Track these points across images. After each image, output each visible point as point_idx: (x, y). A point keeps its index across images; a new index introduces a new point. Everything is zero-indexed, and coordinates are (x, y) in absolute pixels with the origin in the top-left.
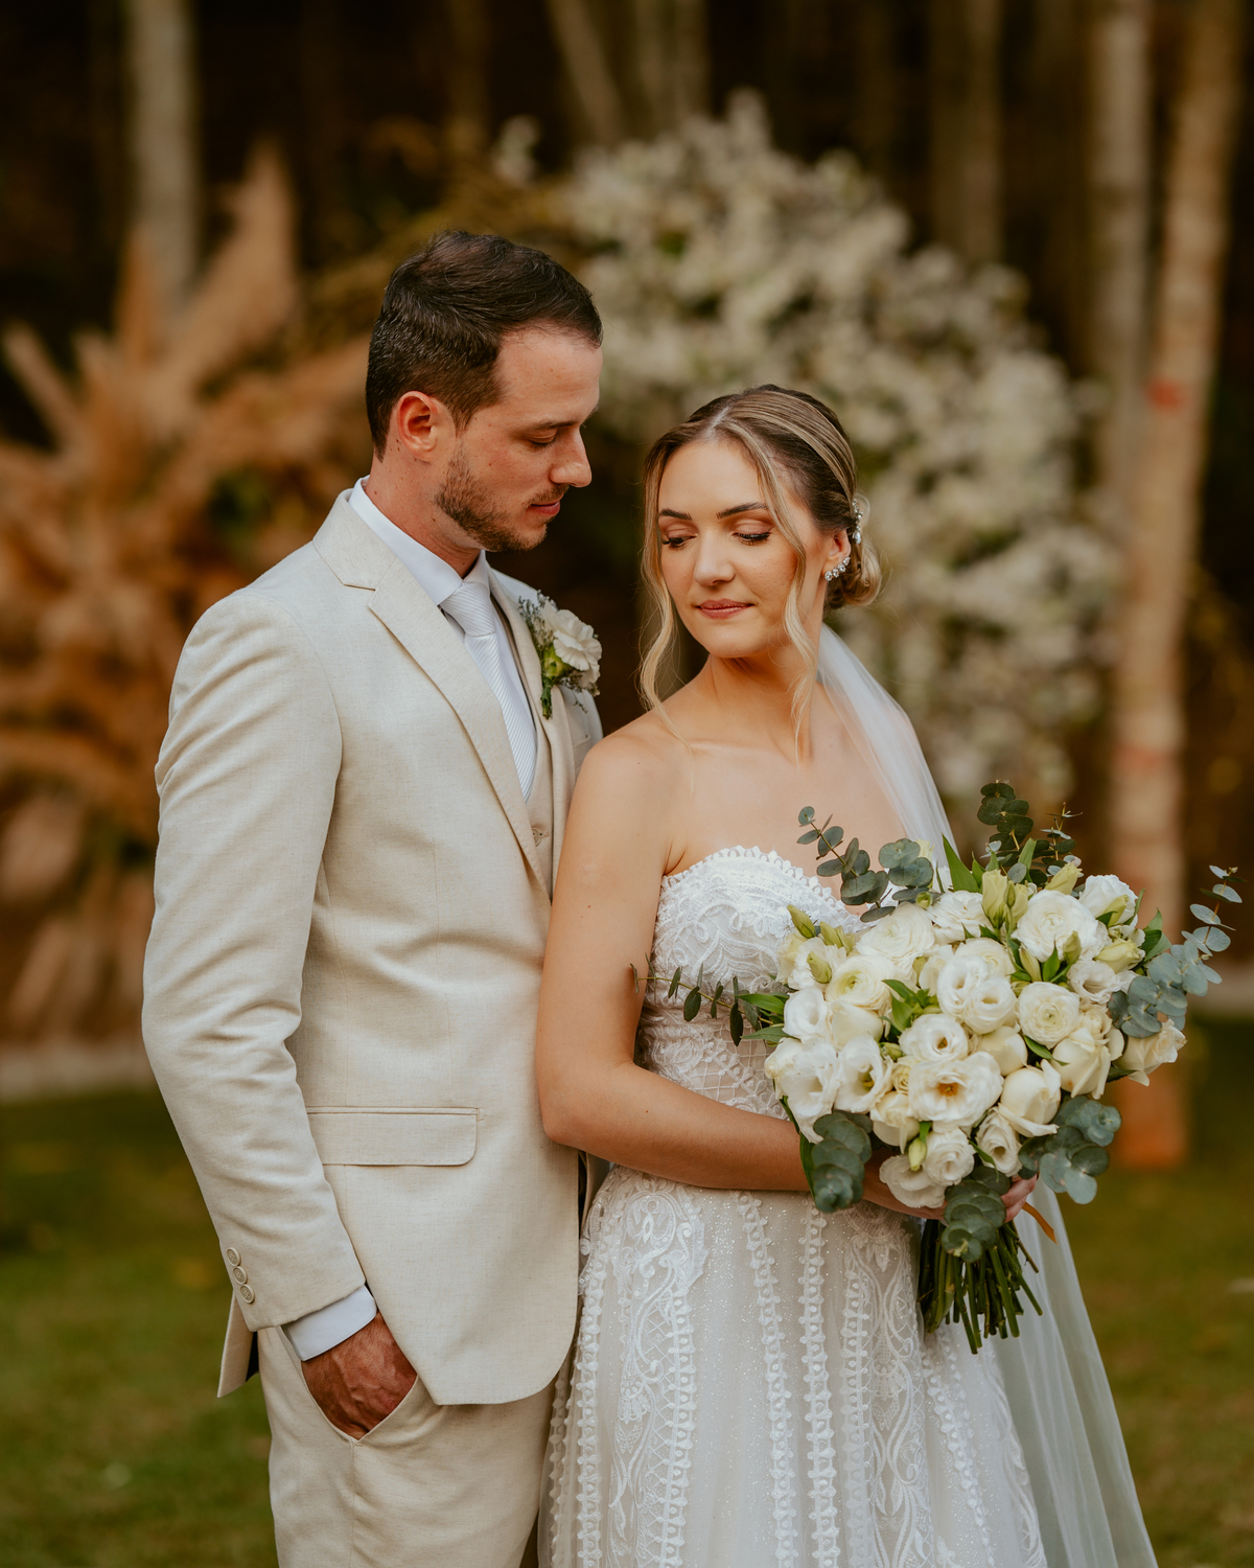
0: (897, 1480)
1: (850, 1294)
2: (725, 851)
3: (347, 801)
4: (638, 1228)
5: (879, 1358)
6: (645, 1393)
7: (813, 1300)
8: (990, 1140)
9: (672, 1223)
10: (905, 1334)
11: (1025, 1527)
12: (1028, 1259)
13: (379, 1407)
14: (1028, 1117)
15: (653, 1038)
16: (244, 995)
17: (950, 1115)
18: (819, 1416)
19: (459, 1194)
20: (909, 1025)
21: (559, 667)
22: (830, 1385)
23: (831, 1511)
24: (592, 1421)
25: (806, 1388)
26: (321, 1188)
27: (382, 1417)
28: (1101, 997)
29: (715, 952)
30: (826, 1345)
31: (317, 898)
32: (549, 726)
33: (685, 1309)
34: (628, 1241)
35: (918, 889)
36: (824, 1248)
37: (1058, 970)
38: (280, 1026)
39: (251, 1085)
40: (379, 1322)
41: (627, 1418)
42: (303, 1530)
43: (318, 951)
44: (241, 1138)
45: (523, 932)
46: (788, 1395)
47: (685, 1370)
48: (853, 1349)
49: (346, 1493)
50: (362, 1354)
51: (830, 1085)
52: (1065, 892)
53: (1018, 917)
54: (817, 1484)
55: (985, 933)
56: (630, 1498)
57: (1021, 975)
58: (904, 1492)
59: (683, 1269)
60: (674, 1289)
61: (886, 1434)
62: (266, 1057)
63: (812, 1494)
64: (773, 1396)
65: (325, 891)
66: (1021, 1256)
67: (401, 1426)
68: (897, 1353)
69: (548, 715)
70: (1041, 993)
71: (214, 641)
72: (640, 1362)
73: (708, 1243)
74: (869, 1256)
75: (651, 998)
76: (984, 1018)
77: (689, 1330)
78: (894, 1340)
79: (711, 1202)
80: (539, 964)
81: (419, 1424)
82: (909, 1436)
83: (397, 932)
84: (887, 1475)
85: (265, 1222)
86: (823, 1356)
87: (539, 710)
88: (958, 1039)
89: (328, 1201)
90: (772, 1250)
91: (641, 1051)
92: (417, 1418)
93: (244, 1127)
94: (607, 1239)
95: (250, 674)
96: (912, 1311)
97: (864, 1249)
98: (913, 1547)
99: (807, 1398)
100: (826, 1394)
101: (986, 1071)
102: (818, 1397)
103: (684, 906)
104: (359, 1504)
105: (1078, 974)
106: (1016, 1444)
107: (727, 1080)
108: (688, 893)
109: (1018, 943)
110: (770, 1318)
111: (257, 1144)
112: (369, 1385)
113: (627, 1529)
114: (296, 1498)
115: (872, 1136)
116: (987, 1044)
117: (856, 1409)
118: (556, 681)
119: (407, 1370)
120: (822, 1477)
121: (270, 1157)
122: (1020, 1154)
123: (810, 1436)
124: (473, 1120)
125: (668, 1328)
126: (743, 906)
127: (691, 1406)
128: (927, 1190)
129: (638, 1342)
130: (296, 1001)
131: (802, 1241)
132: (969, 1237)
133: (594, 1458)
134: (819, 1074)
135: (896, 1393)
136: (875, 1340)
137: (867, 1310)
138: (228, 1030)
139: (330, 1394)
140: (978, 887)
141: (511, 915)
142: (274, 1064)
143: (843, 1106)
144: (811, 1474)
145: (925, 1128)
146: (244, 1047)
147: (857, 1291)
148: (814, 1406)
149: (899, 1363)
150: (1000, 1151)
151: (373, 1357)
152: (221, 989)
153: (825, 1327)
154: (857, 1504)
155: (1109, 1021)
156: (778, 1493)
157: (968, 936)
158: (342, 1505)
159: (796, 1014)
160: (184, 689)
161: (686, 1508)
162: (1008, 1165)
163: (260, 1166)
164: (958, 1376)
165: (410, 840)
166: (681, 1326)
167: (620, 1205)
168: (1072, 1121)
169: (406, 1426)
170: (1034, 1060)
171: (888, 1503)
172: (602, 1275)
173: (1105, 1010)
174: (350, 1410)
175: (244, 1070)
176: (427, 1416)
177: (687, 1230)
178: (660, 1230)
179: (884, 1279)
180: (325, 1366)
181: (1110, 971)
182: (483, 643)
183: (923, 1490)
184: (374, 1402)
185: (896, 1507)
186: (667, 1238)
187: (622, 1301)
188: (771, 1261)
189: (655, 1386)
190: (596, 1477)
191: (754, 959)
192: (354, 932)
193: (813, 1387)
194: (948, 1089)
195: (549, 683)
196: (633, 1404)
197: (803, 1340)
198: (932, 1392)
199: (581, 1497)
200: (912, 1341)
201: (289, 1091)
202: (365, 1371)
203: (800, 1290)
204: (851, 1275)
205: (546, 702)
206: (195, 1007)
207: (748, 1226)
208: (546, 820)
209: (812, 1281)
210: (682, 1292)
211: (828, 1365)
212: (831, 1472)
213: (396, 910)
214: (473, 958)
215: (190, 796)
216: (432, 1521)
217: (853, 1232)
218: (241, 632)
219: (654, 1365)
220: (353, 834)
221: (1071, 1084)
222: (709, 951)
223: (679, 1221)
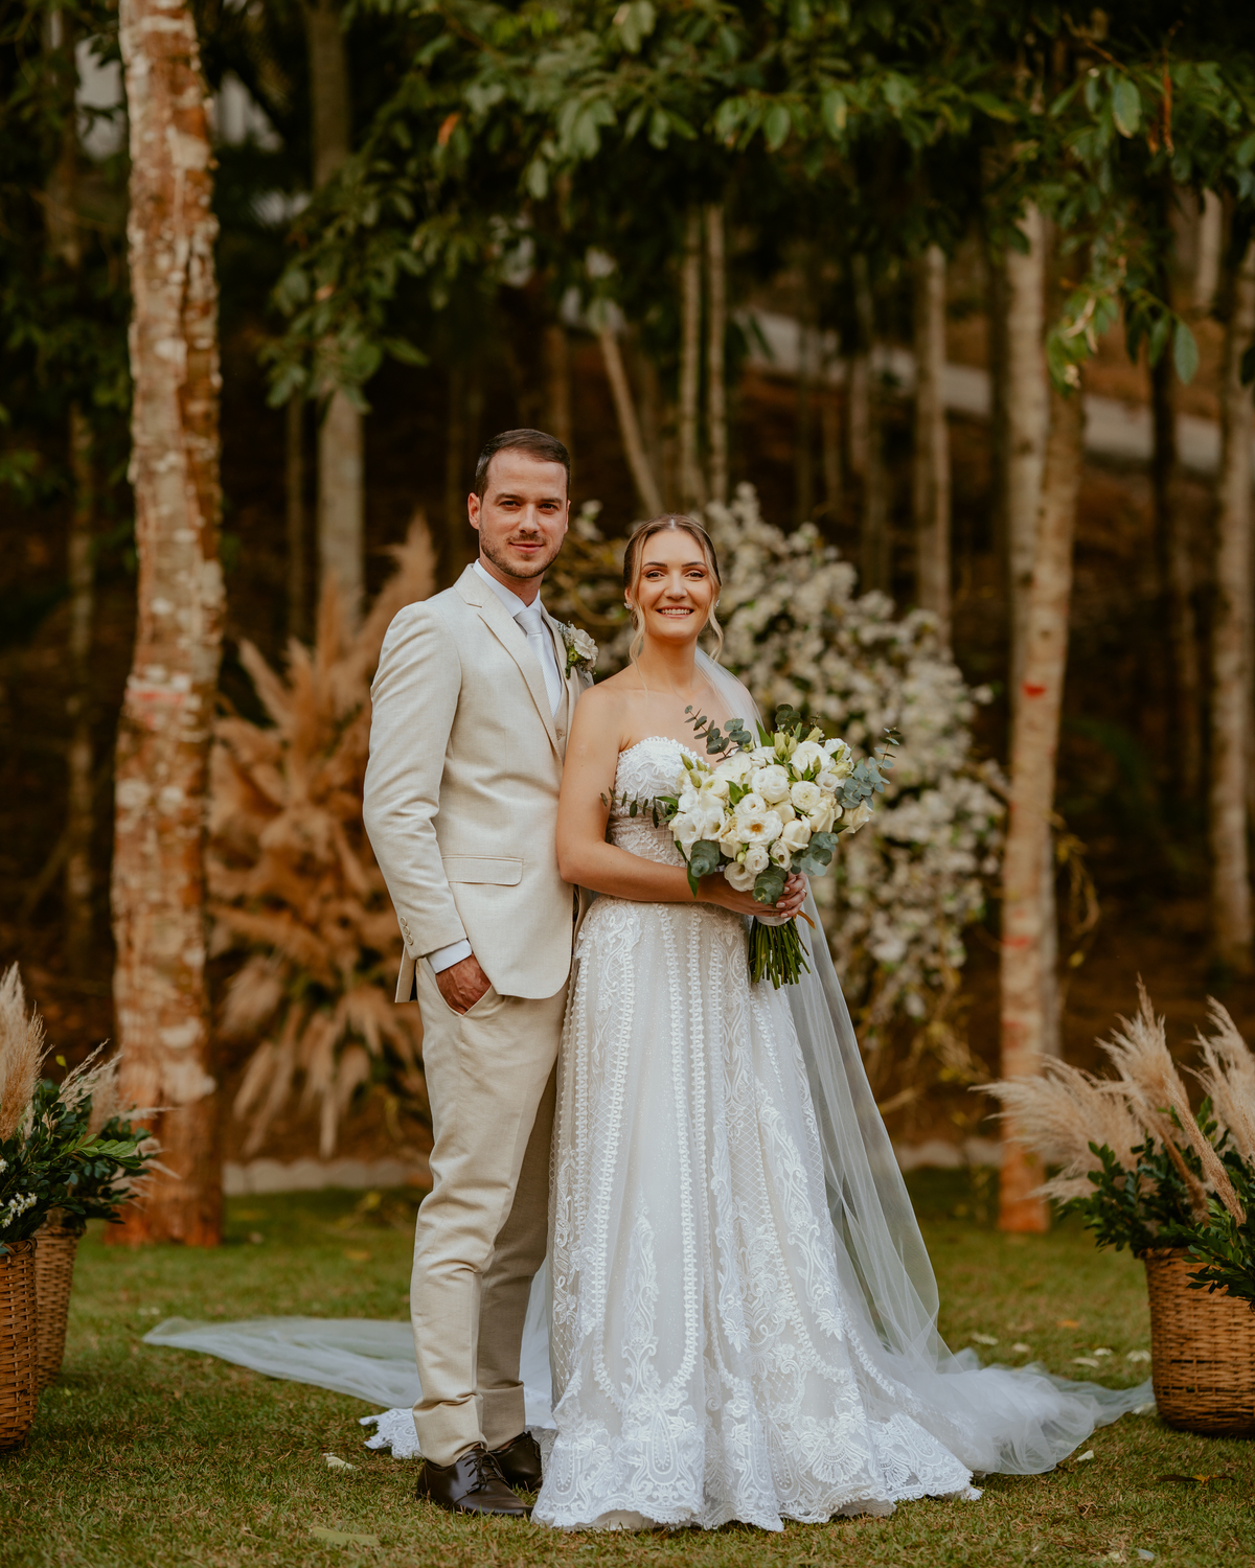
0: (735, 1046)
1: (713, 955)
2: (650, 739)
3: (463, 706)
4: (607, 921)
5: (728, 989)
6: (609, 997)
7: (695, 956)
8: (776, 853)
9: (624, 918)
10: (740, 976)
11: (803, 1088)
12: (804, 948)
13: (473, 998)
14: (795, 840)
15: (615, 833)
16: (411, 794)
17: (758, 840)
18: (696, 1011)
19: (513, 898)
20: (738, 802)
21: (576, 656)
22: (702, 996)
23: (701, 1055)
24: (584, 1015)
25: (690, 997)
26: (446, 890)
27: (474, 1003)
28: (833, 789)
29: (645, 786)
30: (700, 978)
31: (447, 754)
32: (568, 682)
33: (630, 958)
34: (602, 928)
35: (743, 743)
36: (700, 932)
37: (811, 776)
38: (427, 811)
39: (414, 837)
40: (472, 957)
41: (601, 1009)
42: (438, 1064)
43: (447, 780)
44: (409, 862)
45: (548, 776)
46: (681, 999)
47: (630, 985)
48: (714, 981)
49: (457, 1042)
50: (464, 971)
51: (699, 827)
52: (815, 742)
53: (791, 754)
54: (694, 1042)
55: (776, 762)
56: (601, 1046)
57: (792, 778)
58: (739, 1052)
59: (629, 939)
60: (625, 948)
61: (730, 1025)
62: (420, 824)
63: (692, 1047)
64: (673, 999)
65: (451, 751)
66: (800, 946)
67: (484, 1008)
68: (736, 986)
69: (568, 677)
70: (802, 787)
71: (401, 626)
72: (607, 982)
73: (642, 928)
74: (723, 938)
75: (614, 813)
76: (774, 795)
77: (631, 967)
78: (734, 979)
79: (644, 909)
80: (557, 795)
81: (492, 1008)
82: (741, 1025)
83: (486, 772)
84: (730, 1045)
85: (419, 904)
86: (698, 983)
87: (564, 674)
88: (761, 804)
89: (450, 897)
90: (674, 932)
91: (609, 836)
92: (491, 1004)
93: (409, 857)
94: (592, 929)
95: (418, 640)
96: (745, 966)
97: (720, 934)
98: (742, 1078)
99: (691, 1002)
100: (700, 1001)
101: (775, 819)
102: (696, 1002)
103: (630, 765)
104: (463, 1046)
105: (820, 778)
106: (799, 1049)
107: (652, 851)
108: (632, 758)
109: (791, 765)
110: (672, 963)
111: (415, 866)
112: (468, 986)
113: (600, 1061)
114: (434, 1049)
115: (720, 852)
116: (776, 808)
117: (716, 1009)
118: (574, 664)
119: (486, 981)
120: (697, 1039)
121: (422, 872)
122: (791, 858)
123: (691, 1020)
124: (521, 864)
125: (622, 966)
126: (659, 763)
127: (632, 1002)
128: (747, 880)
129: (606, 973)
130: (437, 799)
131: (689, 928)
132: (765, 892)
133: (584, 1033)
134: (694, 822)
135: (735, 1005)
136: (725, 979)
137: (721, 963)
138: (403, 811)
139: (449, 990)
140: (772, 744)
141: (542, 767)
142: (424, 828)
143: (706, 837)
144: (691, 1037)
145: (746, 847)
146: (410, 819)
147: (717, 954)
148: (694, 1006)
149: (737, 989)
150: (782, 858)
151: (469, 973)
152: (401, 791)
153: (700, 970)
154: (716, 1054)
155: (835, 800)
156: (674, 1043)
157: (768, 764)
158: (456, 1048)
159: (683, 804)
160: (386, 649)
161: (629, 1049)
162: (786, 865)
163: (417, 876)
164: (768, 1007)
165: (494, 726)
166: (628, 965)
167: (599, 913)
168: (816, 842)
169: (485, 1008)
170: (798, 816)
171: (731, 1058)
172: (589, 947)
173: (833, 795)
174: (458, 999)
175: (410, 830)
176: (497, 1004)
177: (631, 921)
178: (618, 922)
179: (730, 950)
180: (446, 977)
181: (836, 778)
182: (535, 638)
183: (748, 1052)
184: (470, 995)
185: (735, 1059)
186: (622, 925)
187: (600, 957)
188: (674, 937)
189: (614, 994)
190: (585, 1042)
191: (664, 789)
192: (464, 771)
193: (694, 997)
194: (757, 828)
195: (571, 664)
196: (604, 1002)
197: (689, 974)
198: (755, 1011)
199: (577, 1051)
200: (744, 980)
201: (431, 842)
202: (466, 980)
203: (688, 951)
204: (714, 946)
205: (568, 671)
206: (388, 800)
207: (662, 920)
208: (563, 727)
209: (694, 947)
210: (629, 950)
211: (701, 987)
212: (701, 1037)
213: (485, 761)
214: (523, 788)
215: (387, 699)
216: (500, 1056)
217: (715, 926)
218: (415, 620)
219: (614, 984)
220: (466, 722)
221: (816, 828)
222: (642, 786)
223: (628, 917)
